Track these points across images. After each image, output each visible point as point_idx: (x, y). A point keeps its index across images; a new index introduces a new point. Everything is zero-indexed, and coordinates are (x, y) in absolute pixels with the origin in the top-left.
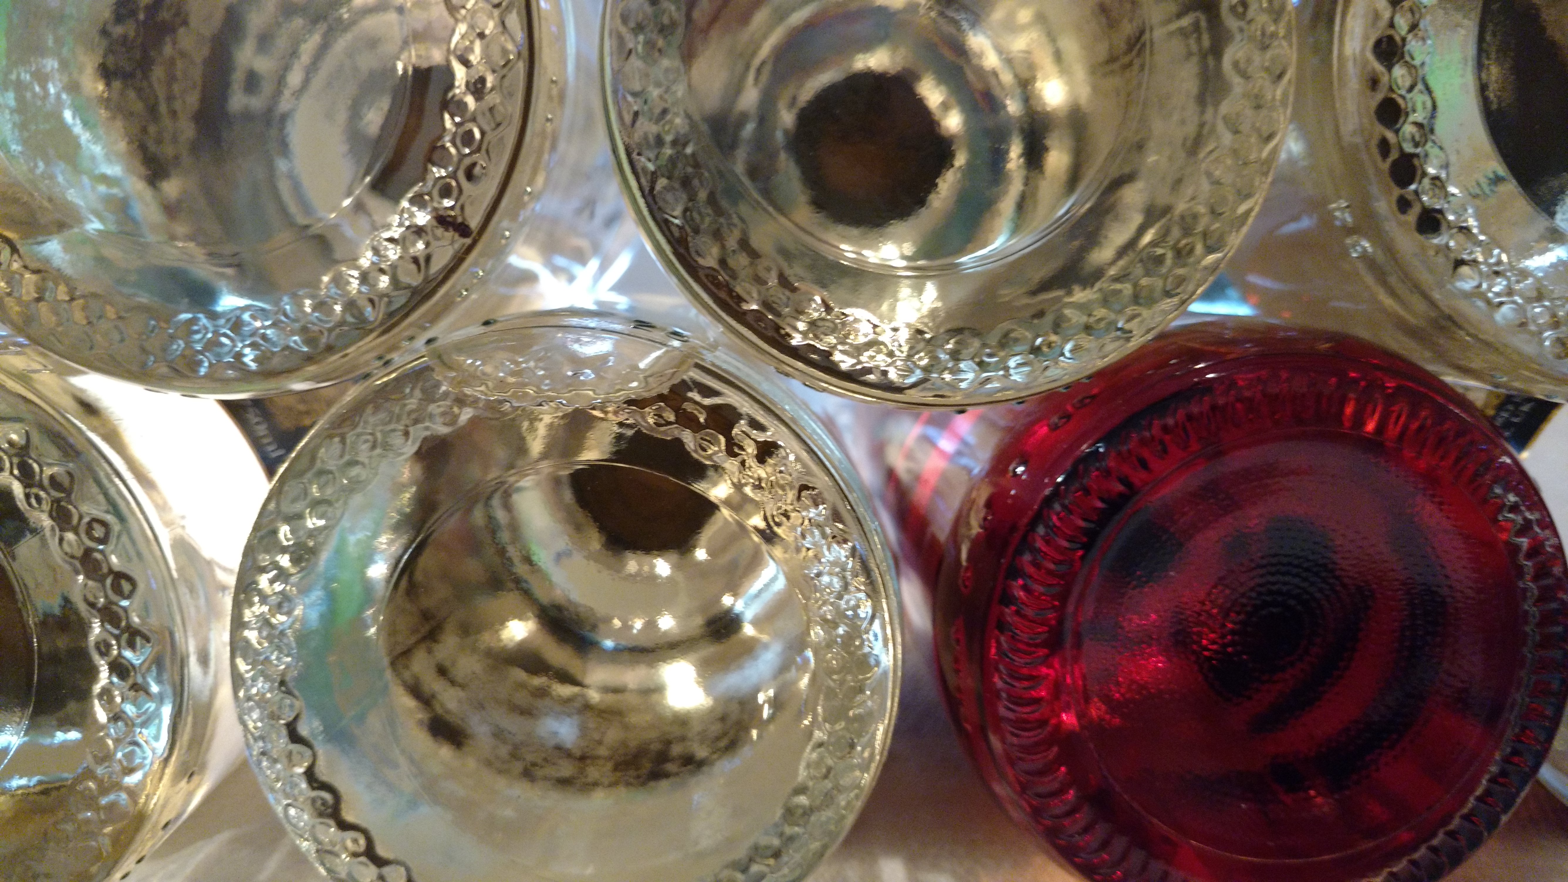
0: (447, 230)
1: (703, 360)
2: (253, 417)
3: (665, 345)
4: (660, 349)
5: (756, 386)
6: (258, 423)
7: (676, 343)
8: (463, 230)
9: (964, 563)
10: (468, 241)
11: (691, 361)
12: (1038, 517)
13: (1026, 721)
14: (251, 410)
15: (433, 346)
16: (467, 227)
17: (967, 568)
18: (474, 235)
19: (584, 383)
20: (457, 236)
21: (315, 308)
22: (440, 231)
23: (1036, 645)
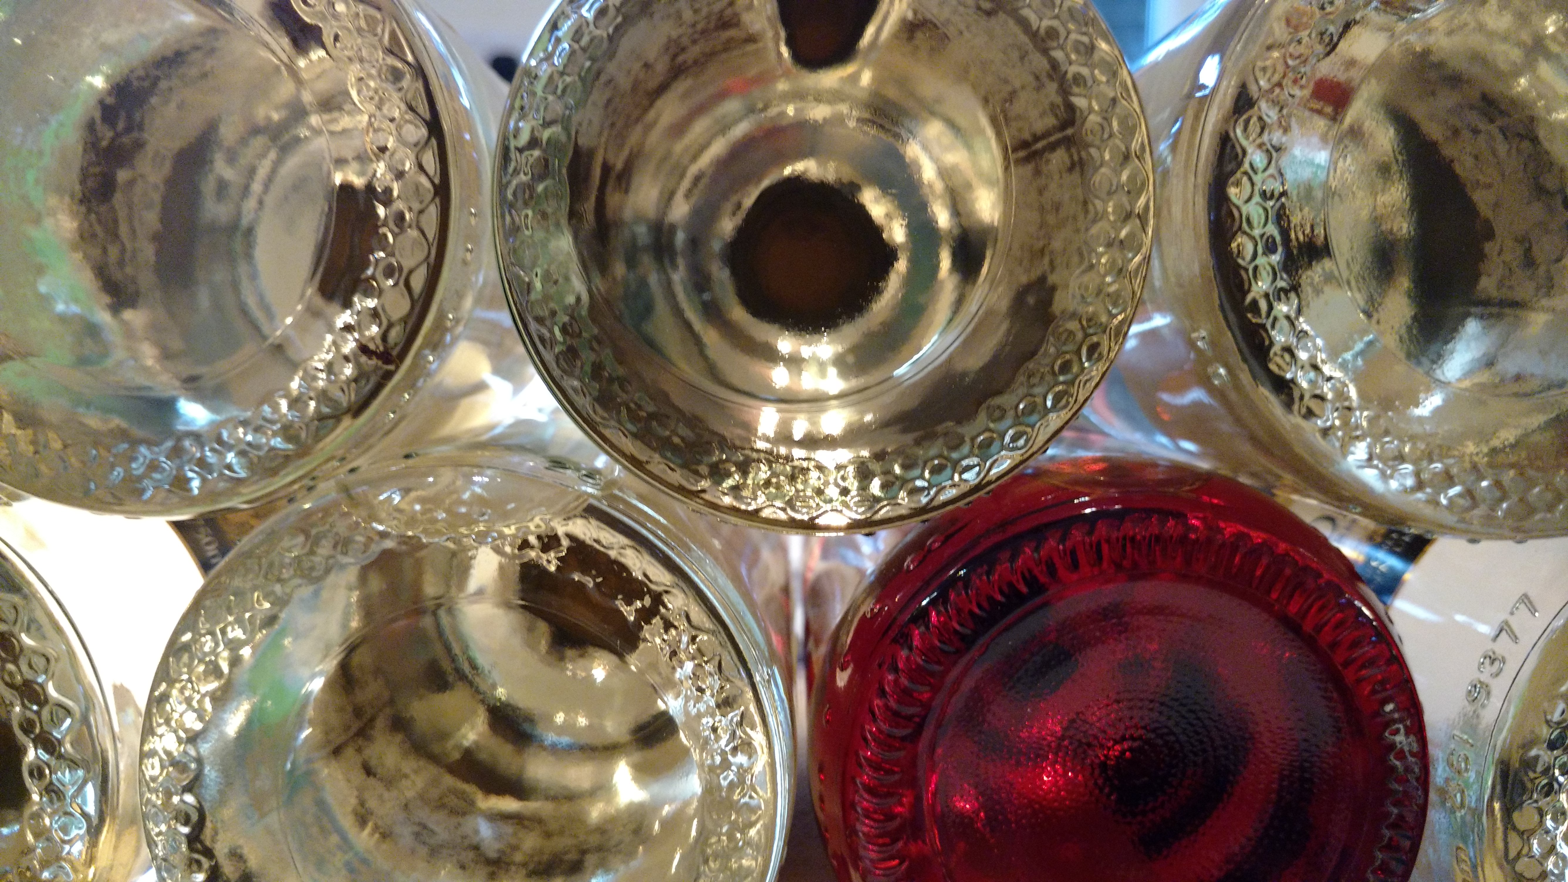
2: (204, 537)
6: (208, 544)
14: (202, 530)
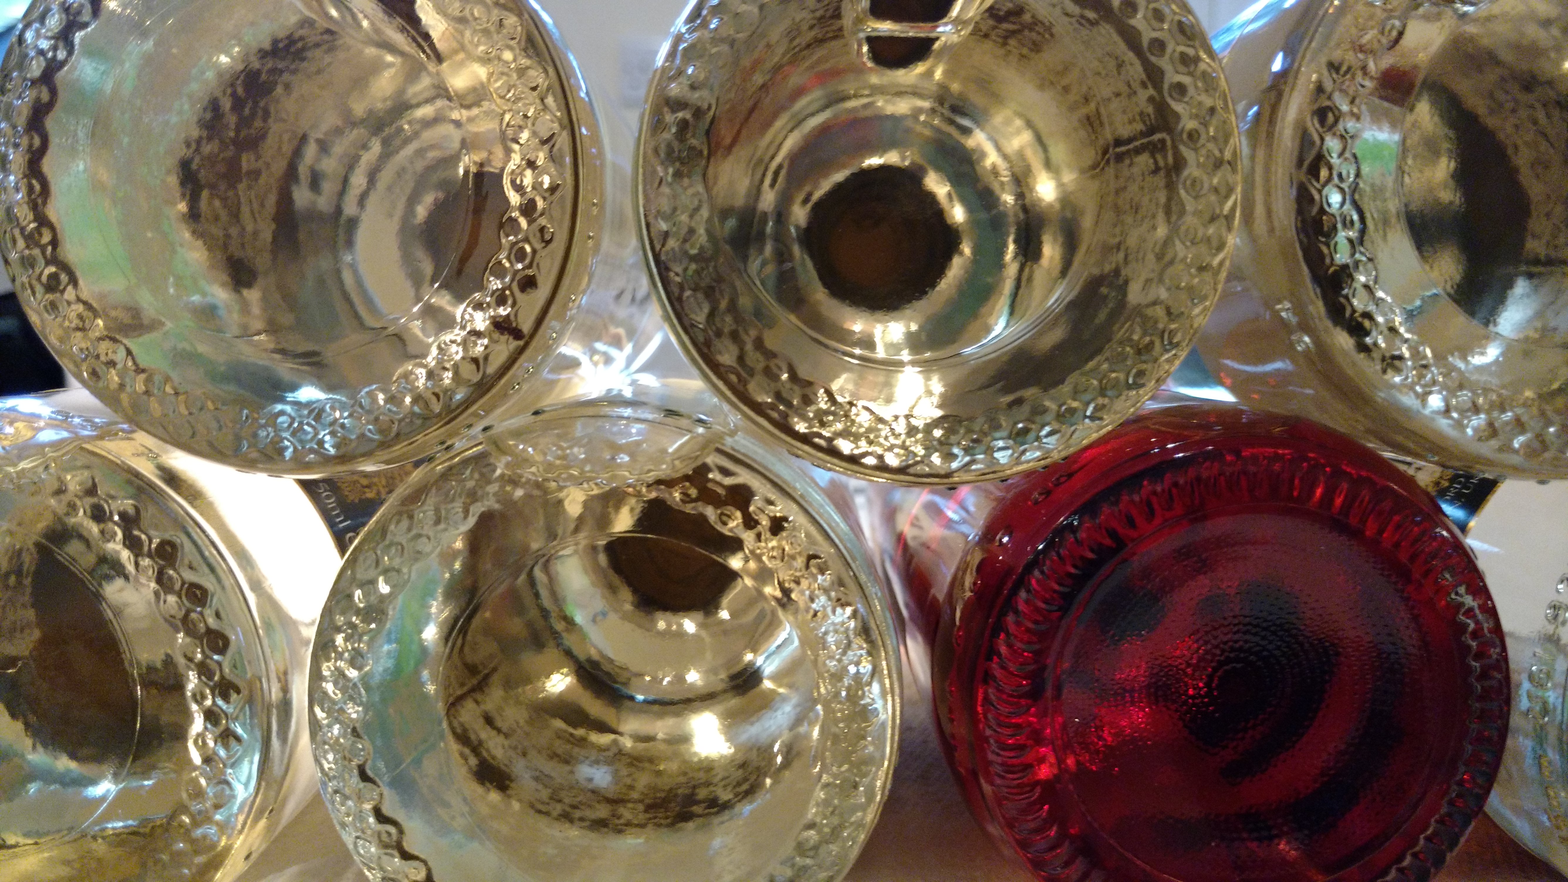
0: (502, 334)
1: (723, 444)
3: (690, 431)
4: (685, 435)
5: (770, 466)
7: (701, 430)
8: (517, 334)
9: (958, 623)
10: (521, 343)
11: (713, 446)
12: (1021, 582)
13: (1013, 766)
15: (489, 433)
16: (520, 331)
17: (960, 628)
18: (526, 338)
19: (620, 466)
20: (511, 338)
21: (386, 401)
22: (496, 335)
23: (1020, 697)
